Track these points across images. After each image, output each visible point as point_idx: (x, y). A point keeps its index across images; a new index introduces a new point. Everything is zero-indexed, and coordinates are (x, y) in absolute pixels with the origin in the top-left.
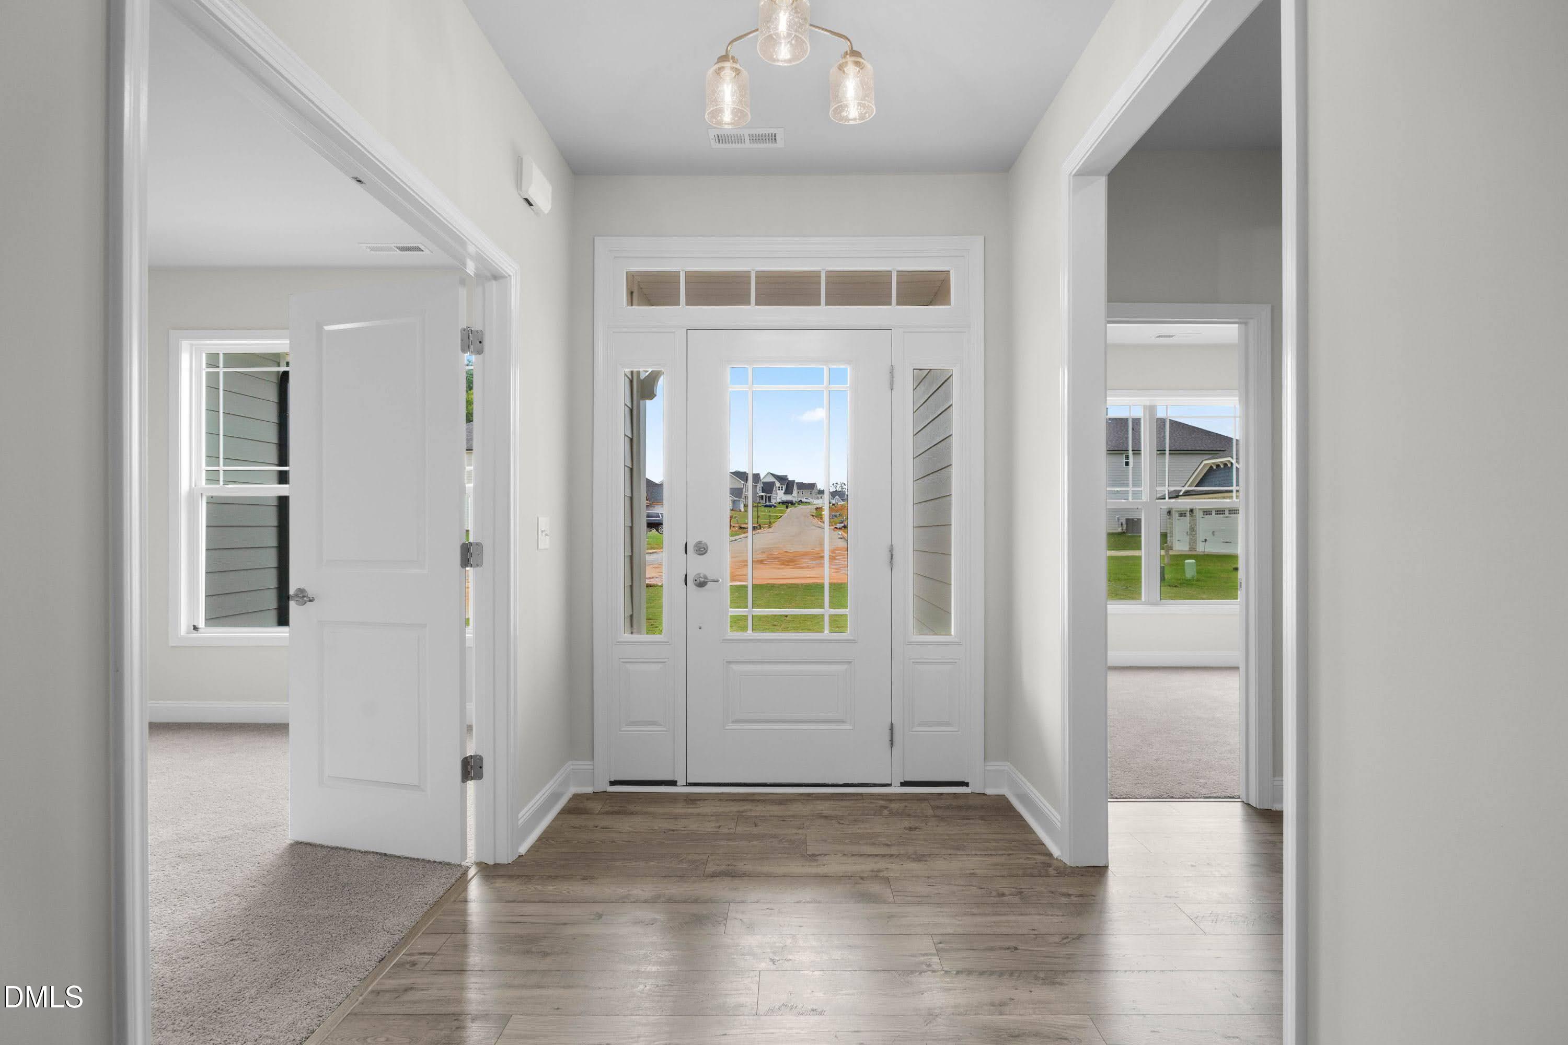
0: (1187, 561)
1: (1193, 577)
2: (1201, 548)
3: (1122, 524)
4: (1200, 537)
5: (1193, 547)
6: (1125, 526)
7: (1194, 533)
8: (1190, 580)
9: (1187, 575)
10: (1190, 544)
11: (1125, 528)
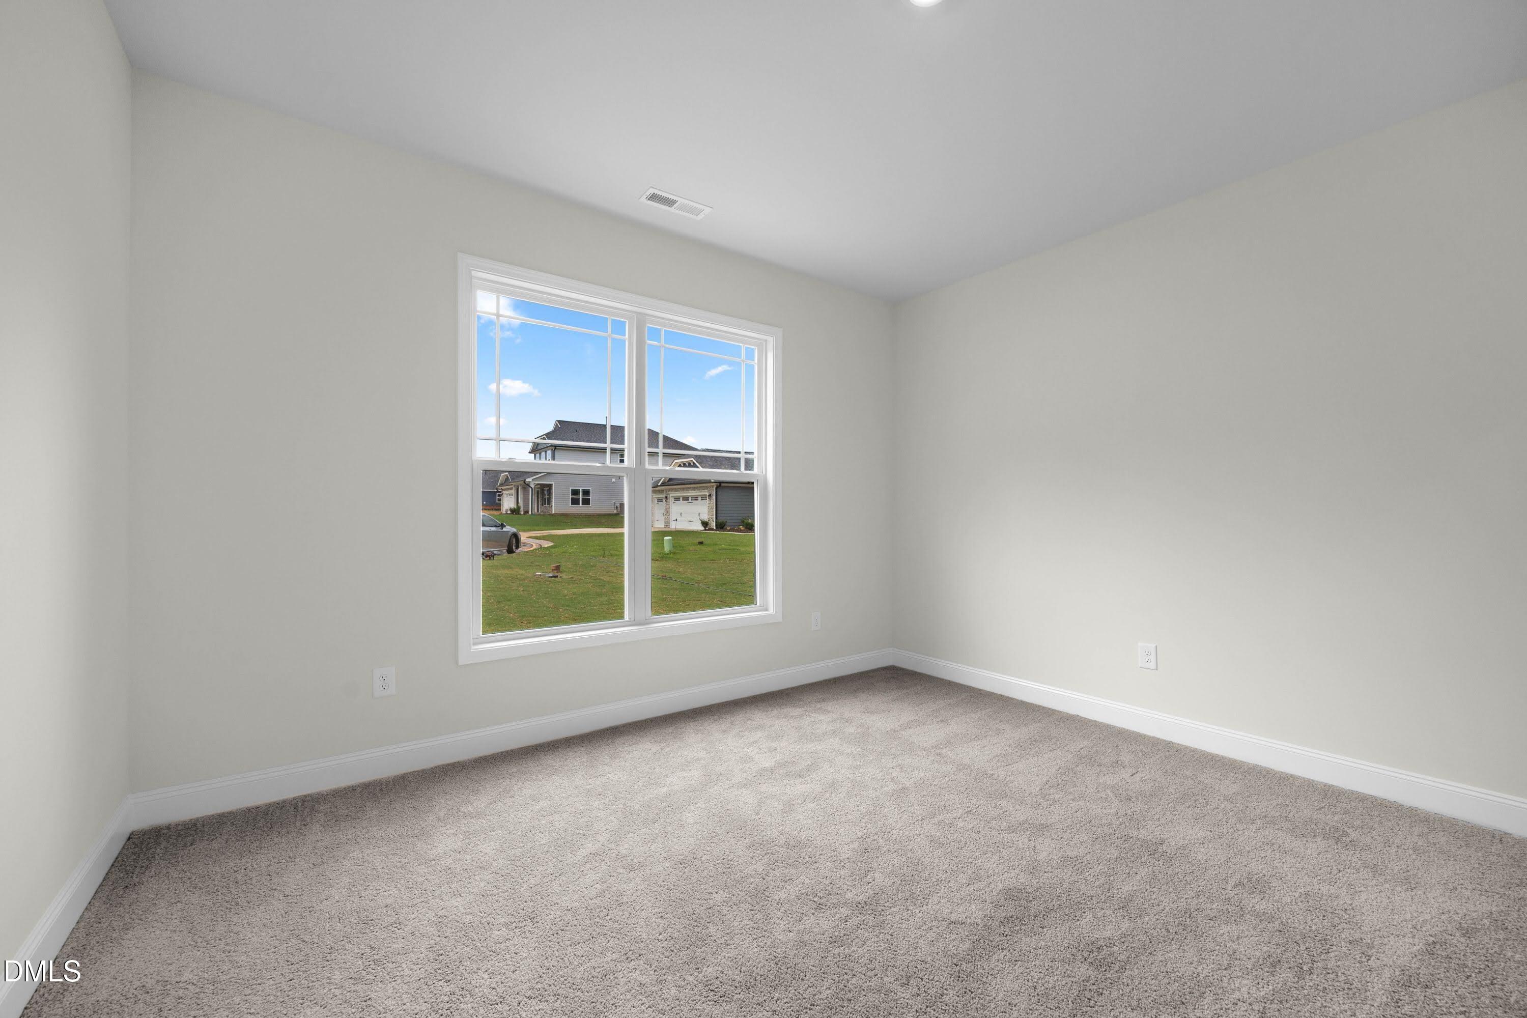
0: (666, 538)
1: (670, 551)
2: (673, 526)
3: (617, 508)
4: (673, 516)
5: (667, 526)
6: (619, 509)
7: (668, 514)
8: (668, 554)
9: (665, 550)
10: (665, 523)
11: (619, 510)
